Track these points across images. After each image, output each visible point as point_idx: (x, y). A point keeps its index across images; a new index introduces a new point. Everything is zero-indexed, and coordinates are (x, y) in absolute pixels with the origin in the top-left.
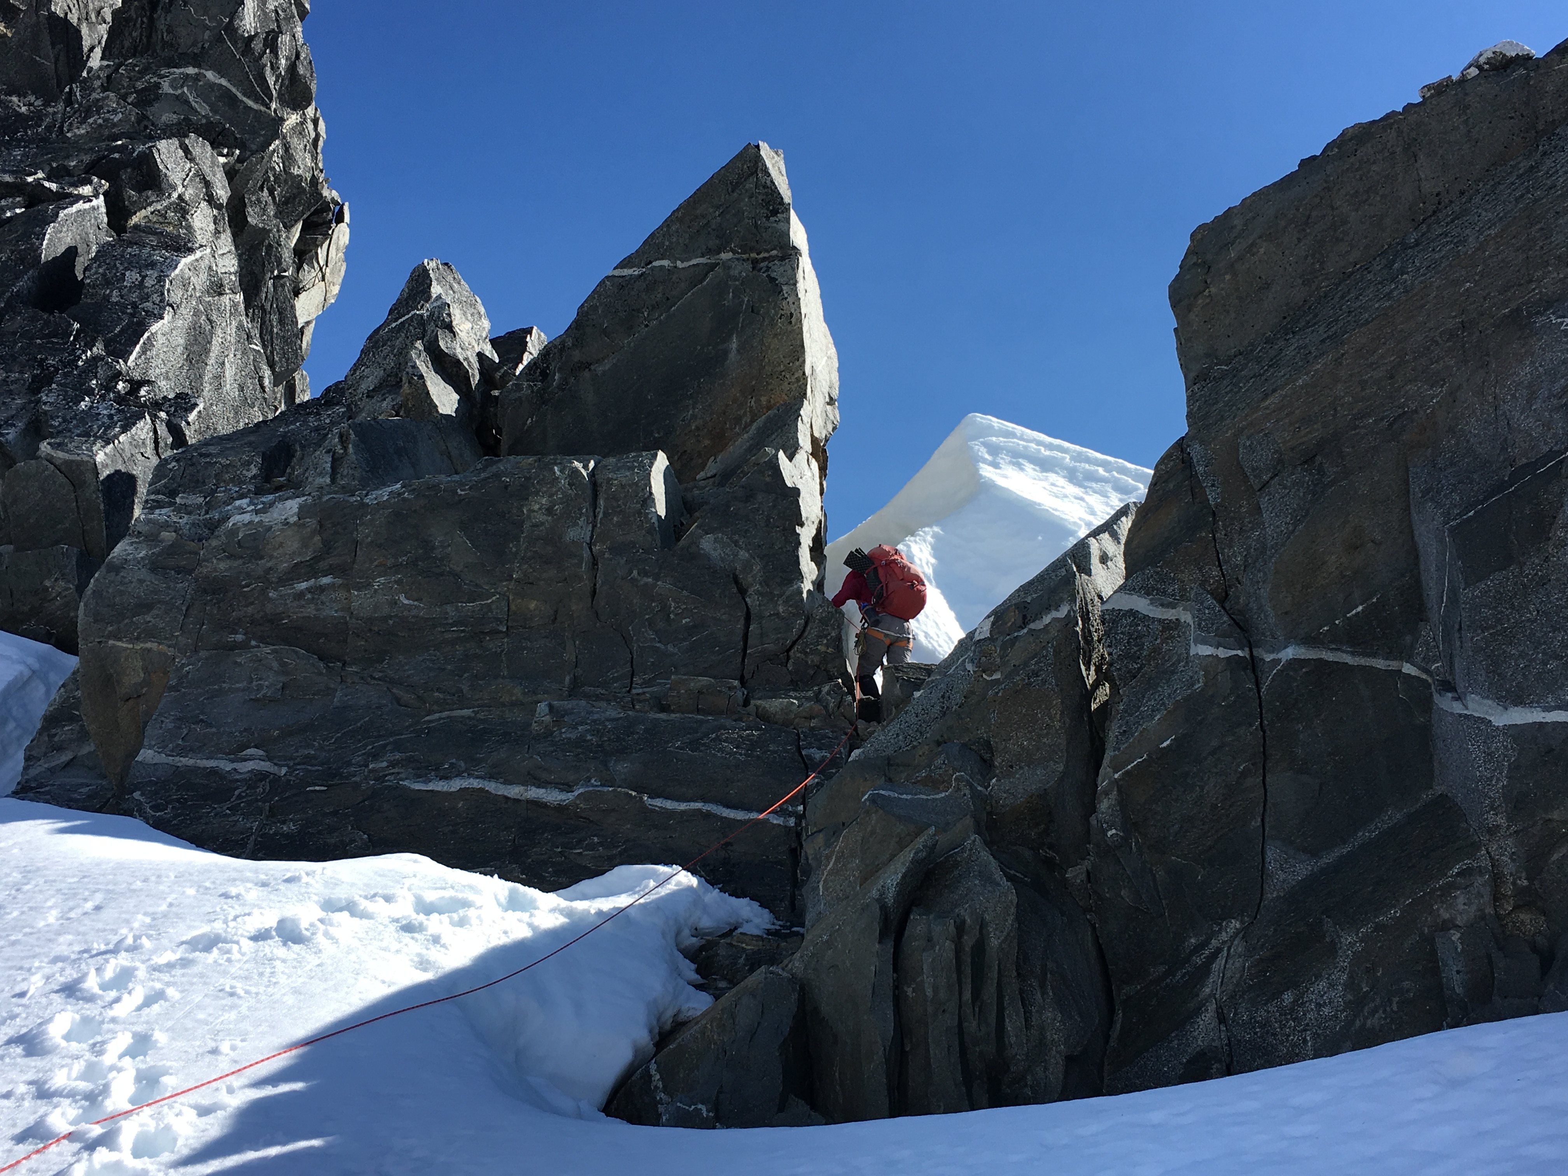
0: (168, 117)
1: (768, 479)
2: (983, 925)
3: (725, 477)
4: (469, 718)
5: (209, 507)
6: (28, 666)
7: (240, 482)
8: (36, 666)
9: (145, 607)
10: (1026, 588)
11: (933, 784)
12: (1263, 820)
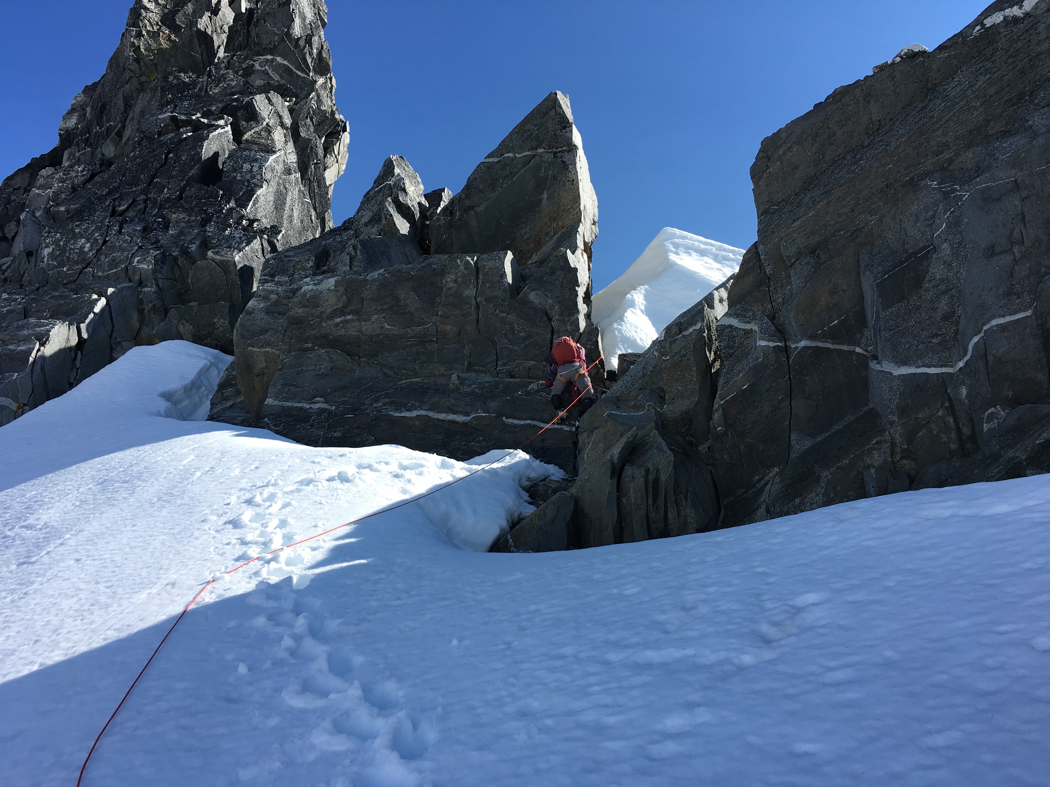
0: (259, 82)
1: (562, 264)
2: (658, 471)
3: (541, 263)
4: (420, 382)
5: (291, 282)
6: (209, 361)
7: (305, 270)
8: (213, 361)
9: (264, 331)
10: (682, 316)
11: (637, 408)
12: (790, 422)
